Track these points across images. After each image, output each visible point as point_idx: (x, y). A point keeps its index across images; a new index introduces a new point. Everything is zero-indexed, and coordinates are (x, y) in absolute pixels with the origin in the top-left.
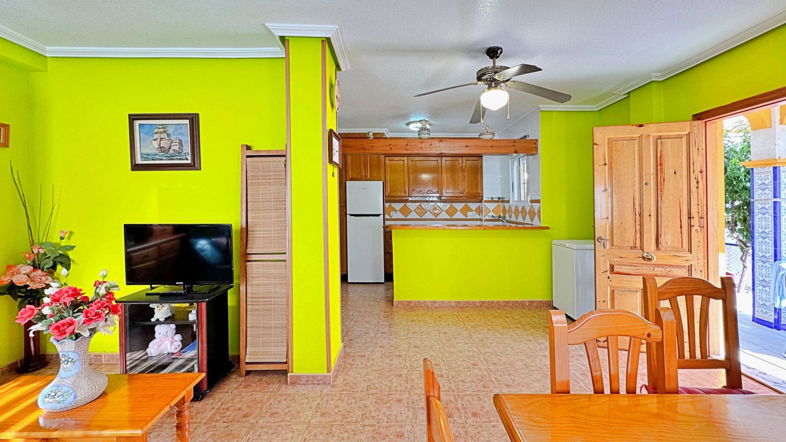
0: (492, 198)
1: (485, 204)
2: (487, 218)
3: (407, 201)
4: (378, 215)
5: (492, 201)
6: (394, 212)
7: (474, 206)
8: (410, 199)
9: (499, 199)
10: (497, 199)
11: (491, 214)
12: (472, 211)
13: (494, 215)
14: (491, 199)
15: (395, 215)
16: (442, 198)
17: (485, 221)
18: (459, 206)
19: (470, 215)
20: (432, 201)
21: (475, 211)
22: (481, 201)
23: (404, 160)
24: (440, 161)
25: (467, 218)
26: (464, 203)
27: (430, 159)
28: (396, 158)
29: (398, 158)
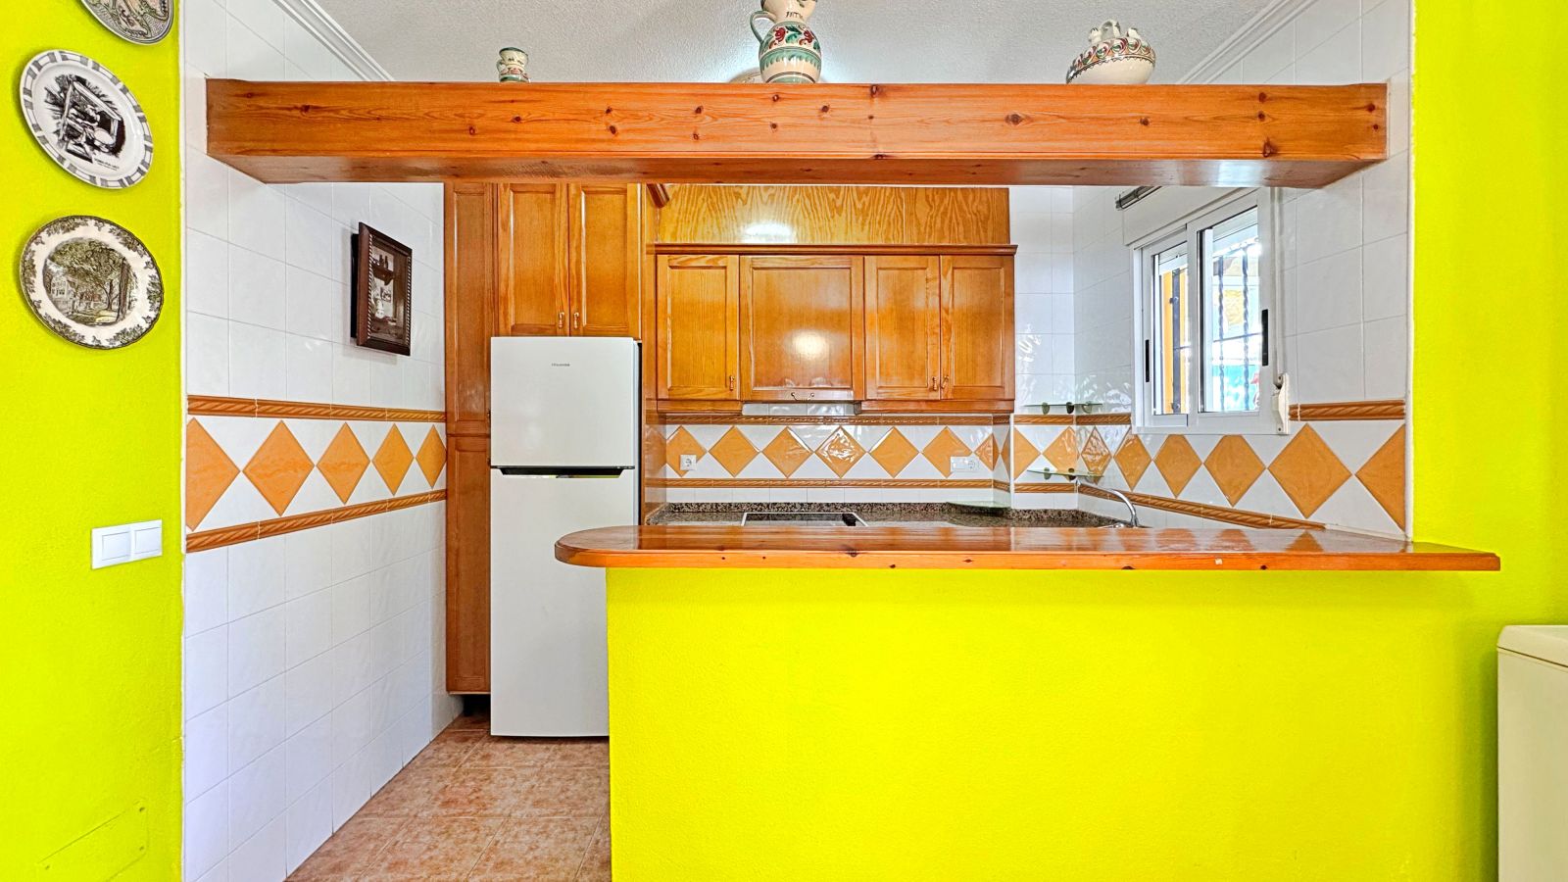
0: (1046, 407)
1: (1021, 428)
2: (1024, 478)
3: (736, 418)
4: (615, 471)
5: (1045, 416)
6: (693, 458)
7: (976, 436)
8: (748, 410)
9: (1070, 408)
10: (1064, 412)
11: (1041, 464)
12: (968, 453)
13: (1053, 469)
14: (1040, 412)
15: (694, 465)
16: (864, 406)
17: (1017, 491)
18: (920, 436)
19: (962, 467)
20: (828, 420)
21: (980, 452)
22: (1002, 419)
23: (725, 267)
24: (856, 270)
25: (949, 478)
26: (940, 424)
27: (821, 264)
28: (697, 259)
29: (704, 260)
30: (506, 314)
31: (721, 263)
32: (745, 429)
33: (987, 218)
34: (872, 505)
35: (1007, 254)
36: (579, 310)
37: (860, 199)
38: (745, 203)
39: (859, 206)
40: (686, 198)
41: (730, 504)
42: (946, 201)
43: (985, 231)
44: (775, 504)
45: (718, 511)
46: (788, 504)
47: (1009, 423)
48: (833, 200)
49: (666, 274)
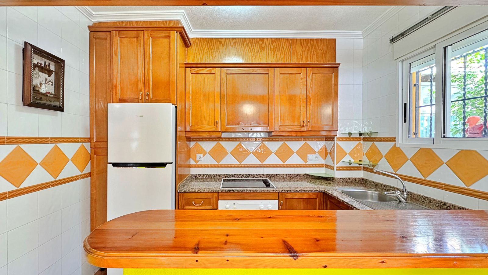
0: (350, 134)
2: (341, 164)
3: (219, 139)
4: (163, 165)
5: (350, 137)
6: (202, 155)
7: (318, 146)
8: (224, 135)
9: (360, 134)
10: (358, 136)
11: (347, 158)
13: (353, 161)
14: (347, 136)
15: (202, 159)
17: (337, 170)
18: (295, 146)
19: (312, 159)
20: (256, 139)
21: (319, 152)
22: (330, 138)
23: (215, 73)
24: (271, 74)
25: (307, 163)
26: (304, 141)
27: (256, 72)
28: (202, 70)
29: (205, 70)
30: (116, 93)
31: (213, 72)
32: (223, 143)
33: (326, 52)
34: (275, 175)
35: (335, 67)
36: (149, 91)
37: (272, 44)
38: (223, 46)
39: (272, 47)
40: (198, 44)
41: (217, 175)
42: (309, 45)
43: (325, 58)
44: (235, 175)
45: (211, 178)
46: (241, 174)
47: (334, 141)
48: (261, 44)
49: (189, 76)
